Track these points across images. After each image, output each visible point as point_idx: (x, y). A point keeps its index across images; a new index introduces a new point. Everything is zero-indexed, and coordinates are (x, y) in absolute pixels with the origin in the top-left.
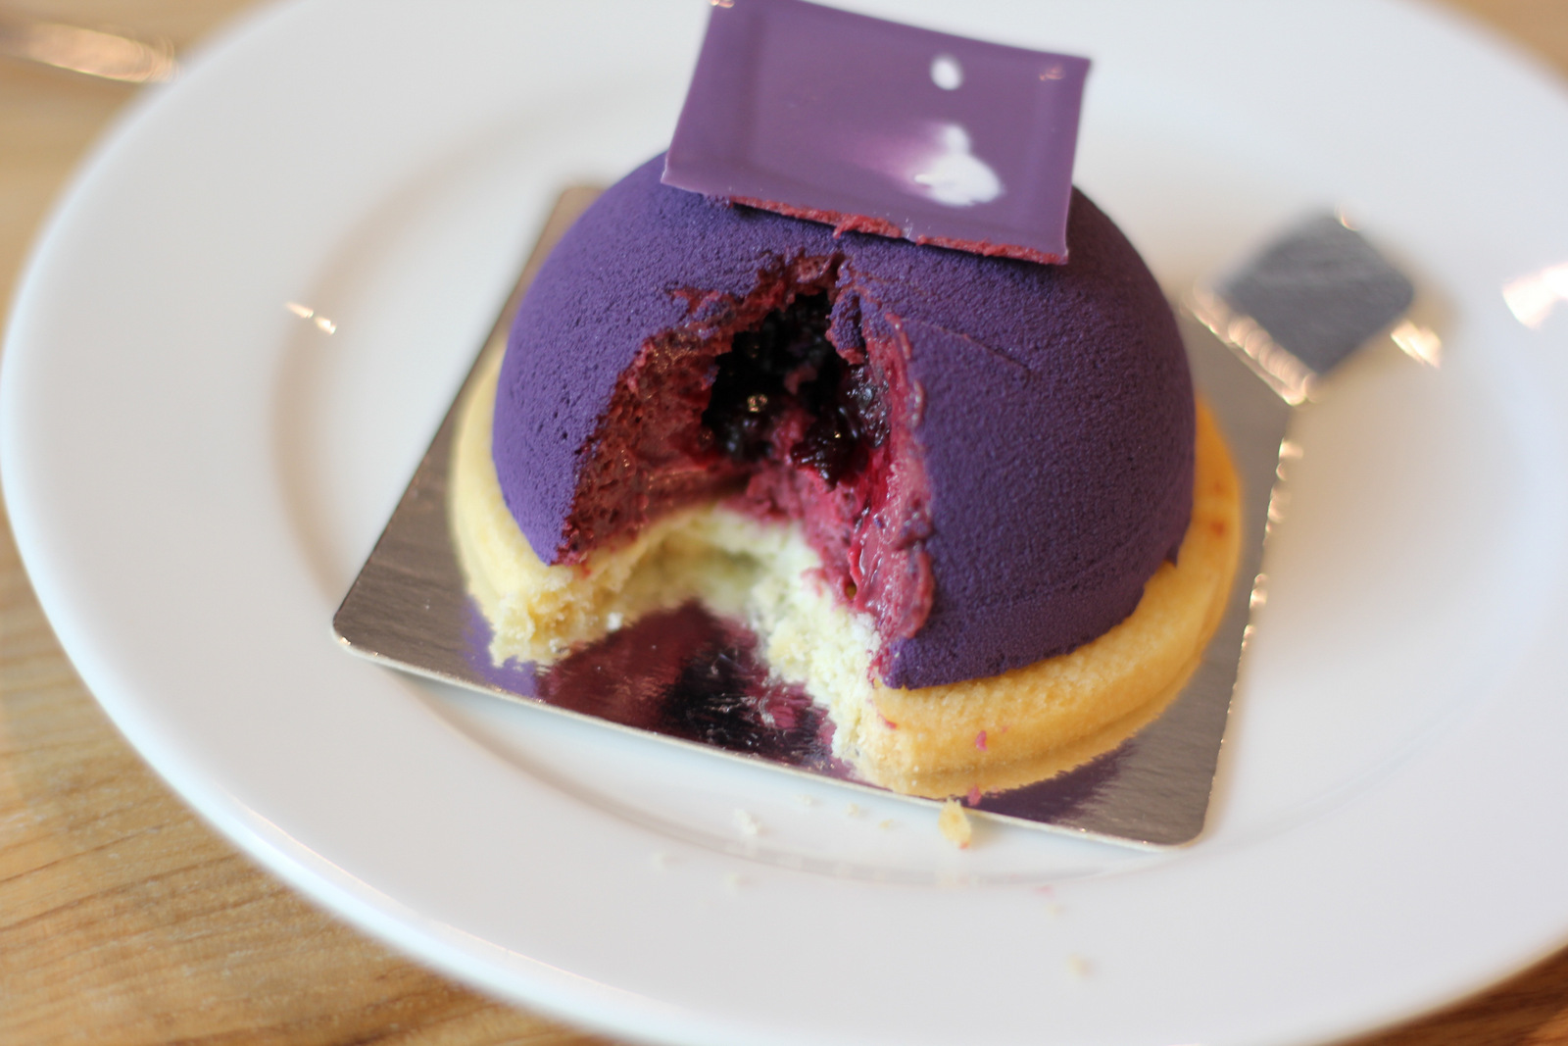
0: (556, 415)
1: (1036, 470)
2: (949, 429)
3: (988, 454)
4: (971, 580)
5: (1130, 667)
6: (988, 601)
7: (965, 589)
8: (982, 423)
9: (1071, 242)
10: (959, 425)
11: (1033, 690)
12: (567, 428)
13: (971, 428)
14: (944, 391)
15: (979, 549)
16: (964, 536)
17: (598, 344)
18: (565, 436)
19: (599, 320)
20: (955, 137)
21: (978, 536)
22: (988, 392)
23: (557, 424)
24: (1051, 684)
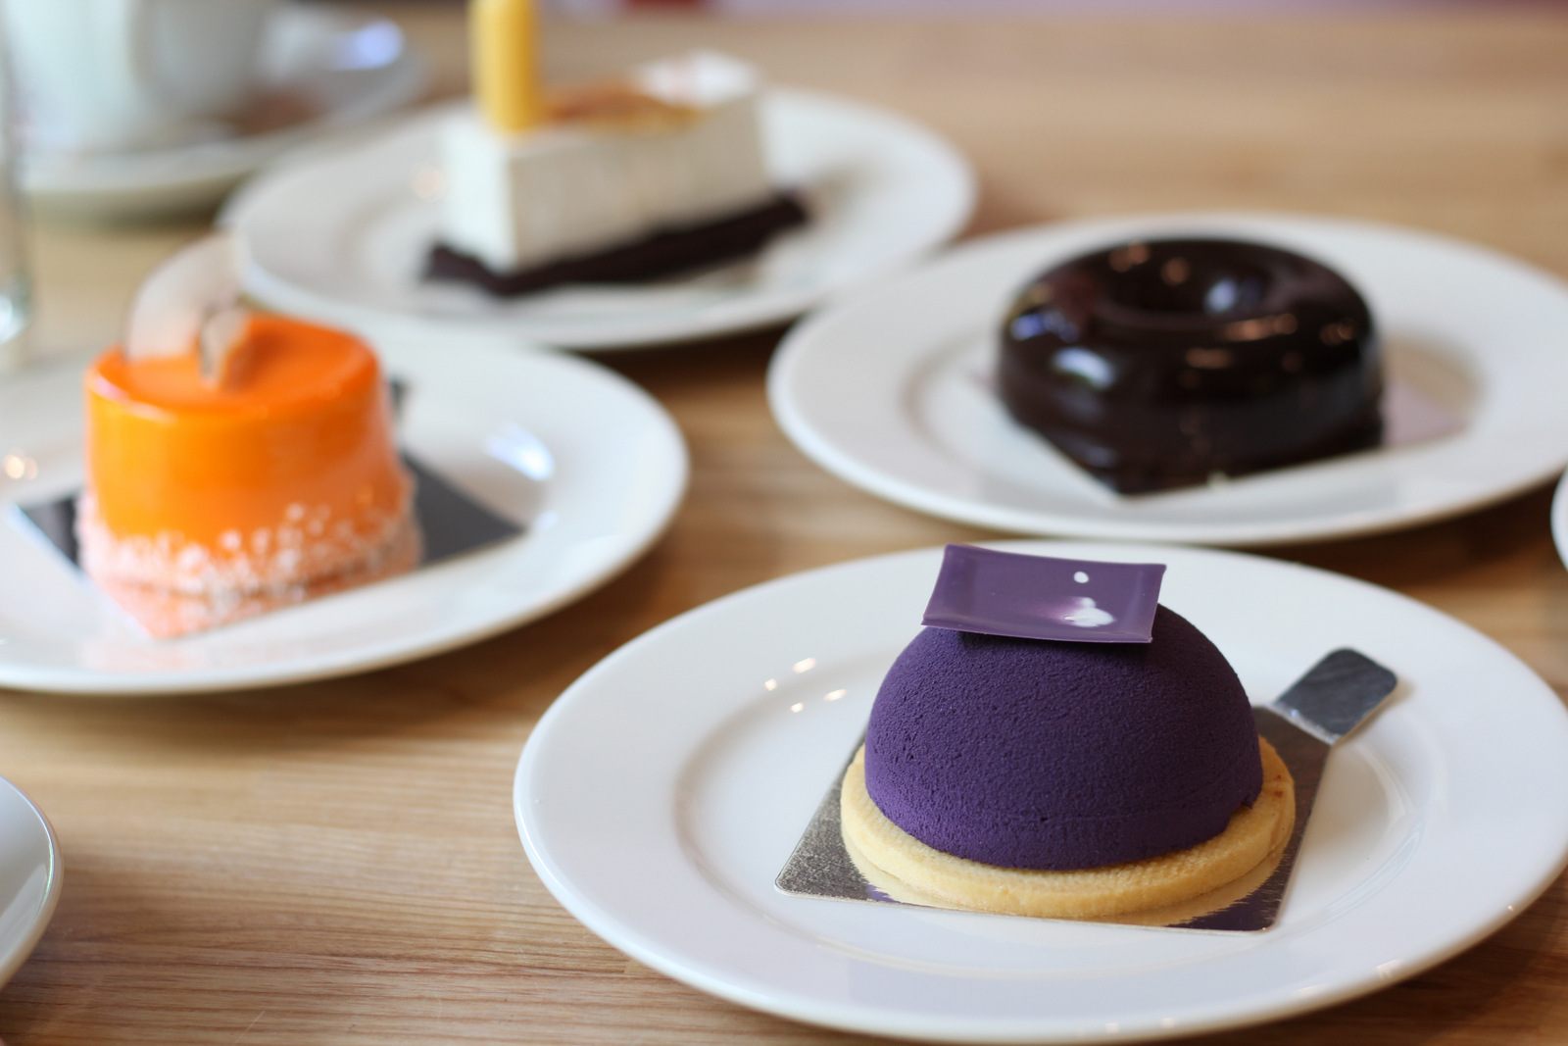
0: (904, 749)
1: (1154, 736)
2: (1101, 713)
3: (1125, 726)
4: (1121, 797)
5: (1226, 854)
6: (1133, 810)
7: (1118, 802)
8: (1120, 710)
9: (1153, 635)
10: (1107, 711)
11: (1168, 868)
12: (913, 752)
13: (1114, 712)
14: (1098, 693)
15: (1124, 779)
16: (1115, 772)
17: (919, 705)
18: (912, 757)
19: (916, 694)
20: (1088, 602)
21: (1123, 772)
22: (1122, 694)
23: (907, 752)
24: (1179, 864)
